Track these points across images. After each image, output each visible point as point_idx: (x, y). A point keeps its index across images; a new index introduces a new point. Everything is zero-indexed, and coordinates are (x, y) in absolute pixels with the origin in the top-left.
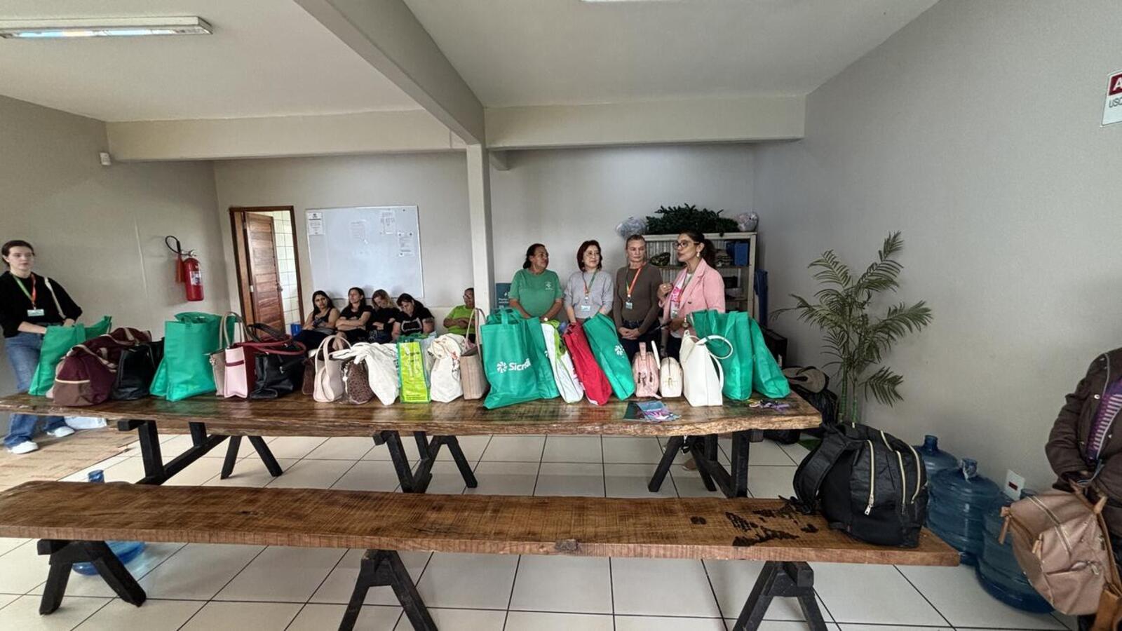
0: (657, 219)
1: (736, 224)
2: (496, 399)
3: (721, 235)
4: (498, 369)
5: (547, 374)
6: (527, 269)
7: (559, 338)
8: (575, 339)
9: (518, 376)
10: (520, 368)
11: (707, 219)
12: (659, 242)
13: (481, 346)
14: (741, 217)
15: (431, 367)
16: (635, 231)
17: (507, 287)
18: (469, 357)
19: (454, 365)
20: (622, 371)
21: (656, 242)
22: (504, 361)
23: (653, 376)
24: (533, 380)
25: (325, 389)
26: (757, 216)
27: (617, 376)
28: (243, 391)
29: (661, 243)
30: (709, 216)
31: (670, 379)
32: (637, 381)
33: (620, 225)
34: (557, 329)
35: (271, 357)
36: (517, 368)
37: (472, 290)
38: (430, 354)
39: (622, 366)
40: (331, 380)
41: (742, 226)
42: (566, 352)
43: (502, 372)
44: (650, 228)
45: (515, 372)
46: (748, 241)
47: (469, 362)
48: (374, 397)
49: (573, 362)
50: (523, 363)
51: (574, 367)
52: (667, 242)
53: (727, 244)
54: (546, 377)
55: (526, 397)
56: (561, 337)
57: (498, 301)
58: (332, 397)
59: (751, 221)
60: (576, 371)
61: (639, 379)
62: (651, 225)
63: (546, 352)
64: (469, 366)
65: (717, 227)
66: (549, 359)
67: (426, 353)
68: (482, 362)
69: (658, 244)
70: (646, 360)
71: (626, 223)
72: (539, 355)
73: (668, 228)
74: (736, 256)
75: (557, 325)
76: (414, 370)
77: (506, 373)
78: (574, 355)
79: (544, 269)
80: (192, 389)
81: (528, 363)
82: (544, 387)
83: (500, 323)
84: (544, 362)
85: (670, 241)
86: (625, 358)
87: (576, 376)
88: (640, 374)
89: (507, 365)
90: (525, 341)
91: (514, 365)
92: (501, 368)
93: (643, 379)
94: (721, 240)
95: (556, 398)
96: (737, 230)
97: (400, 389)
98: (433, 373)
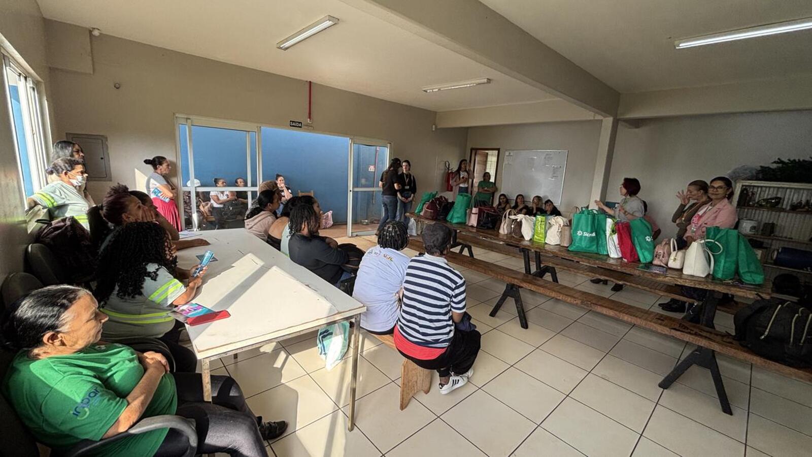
0: (770, 169)
2: (574, 247)
7: (614, 227)
8: (621, 227)
9: (587, 239)
10: (589, 235)
15: (548, 229)
18: (566, 227)
19: (559, 229)
22: (581, 231)
23: (665, 255)
24: (595, 243)
25: (504, 229)
27: (643, 251)
28: (475, 225)
31: (675, 259)
32: (655, 256)
33: (729, 172)
35: (487, 213)
38: (549, 223)
39: (648, 247)
40: (507, 225)
42: (616, 234)
43: (579, 235)
45: (586, 237)
47: (566, 229)
48: (522, 237)
49: (619, 239)
50: (591, 234)
54: (603, 243)
55: (589, 249)
58: (506, 232)
64: (565, 231)
66: (606, 236)
67: (548, 223)
68: (572, 230)
70: (664, 247)
72: (602, 232)
76: (540, 229)
77: (582, 236)
78: (621, 236)
80: (460, 220)
81: (594, 234)
82: (601, 248)
84: (603, 237)
86: (651, 243)
87: (619, 246)
88: (657, 253)
89: (583, 232)
90: (595, 224)
91: (586, 234)
92: (579, 233)
93: (659, 255)
95: (606, 255)
97: (533, 236)
98: (548, 232)
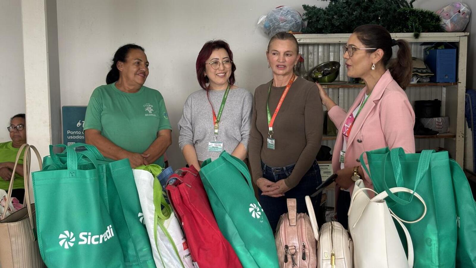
0: (320, 10)
1: (438, 19)
3: (417, 36)
4: (61, 243)
5: (141, 250)
6: (113, 85)
7: (160, 193)
8: (186, 194)
9: (94, 253)
10: (97, 240)
11: (395, 10)
12: (324, 45)
13: (33, 206)
14: (445, 9)
16: (286, 27)
17: (81, 112)
18: (12, 224)
20: (260, 244)
21: (318, 44)
22: (70, 230)
23: (307, 251)
26: (469, 8)
27: (252, 252)
29: (326, 47)
30: (399, 7)
31: (333, 255)
32: (283, 259)
33: (263, 18)
34: (159, 177)
36: (93, 240)
37: (22, 117)
39: (260, 236)
41: (447, 23)
42: (173, 215)
43: (66, 247)
44: (309, 23)
45: (89, 247)
46: (455, 46)
47: (12, 232)
49: (182, 229)
50: (102, 233)
51: (185, 237)
52: (334, 44)
53: (425, 50)
54: (140, 254)
56: (164, 190)
57: (66, 135)
59: (461, 16)
60: (187, 245)
61: (286, 257)
62: (310, 18)
63: (140, 215)
64: (13, 239)
65: (409, 23)
66: (144, 226)
68: (35, 231)
69: (321, 48)
70: (297, 225)
71: (272, 14)
73: (337, 24)
74: (438, 69)
75: (158, 170)
77: (74, 250)
78: (185, 218)
79: (141, 85)
81: (110, 233)
83: (66, 168)
84: (137, 231)
85: (339, 44)
86: (265, 223)
87: (186, 252)
88: (287, 247)
89: (76, 236)
90: (106, 197)
91: (87, 236)
92: (65, 240)
93: (293, 255)
94: (416, 43)
96: (439, 29)
